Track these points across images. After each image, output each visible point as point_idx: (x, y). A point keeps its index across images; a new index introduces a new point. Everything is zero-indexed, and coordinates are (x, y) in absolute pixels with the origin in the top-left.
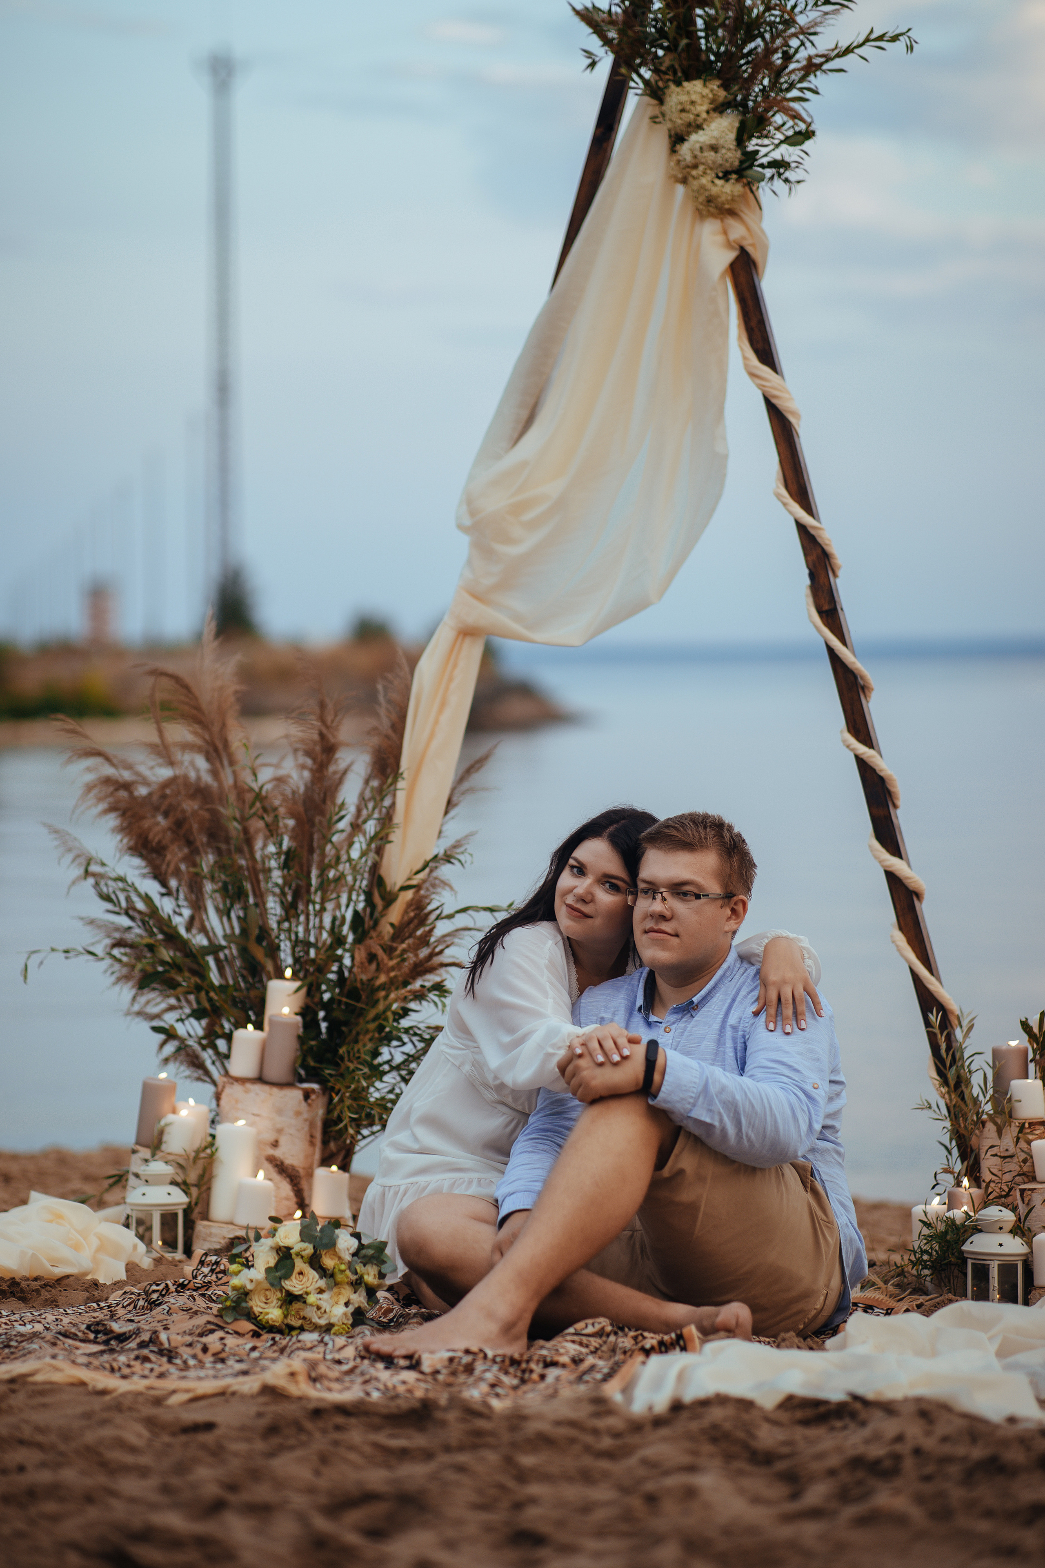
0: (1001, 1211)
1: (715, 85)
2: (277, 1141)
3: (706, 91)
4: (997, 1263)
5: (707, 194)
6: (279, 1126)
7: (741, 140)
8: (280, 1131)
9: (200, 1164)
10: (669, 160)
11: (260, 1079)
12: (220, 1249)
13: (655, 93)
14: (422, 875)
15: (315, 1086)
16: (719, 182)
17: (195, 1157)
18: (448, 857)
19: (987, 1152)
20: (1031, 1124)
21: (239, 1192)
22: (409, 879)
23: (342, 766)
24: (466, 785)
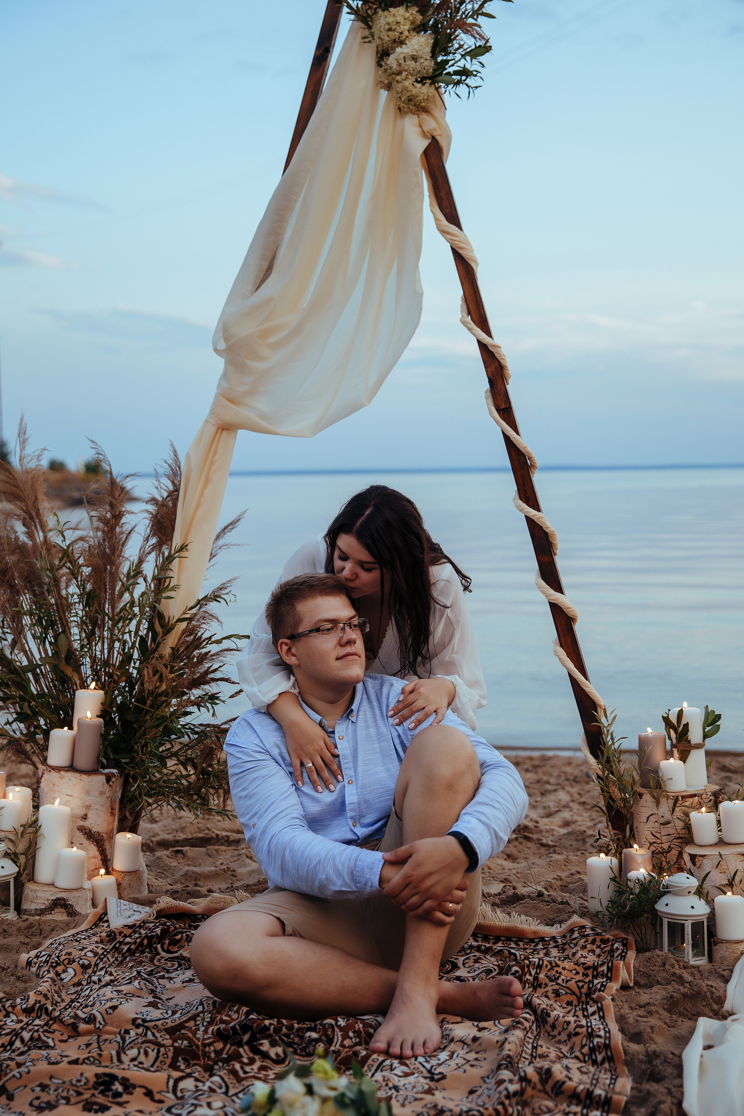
0: (688, 878)
1: (414, 10)
2: (86, 815)
3: (407, 15)
4: (690, 922)
5: (409, 94)
6: (87, 803)
7: (434, 55)
8: (88, 807)
9: (27, 837)
10: (376, 71)
11: (71, 768)
12: (45, 909)
13: (364, 20)
14: (194, 611)
15: (115, 771)
16: (418, 85)
17: (22, 833)
18: (215, 597)
19: (648, 818)
20: (683, 797)
21: (59, 860)
22: (184, 613)
23: (127, 528)
24: (220, 542)
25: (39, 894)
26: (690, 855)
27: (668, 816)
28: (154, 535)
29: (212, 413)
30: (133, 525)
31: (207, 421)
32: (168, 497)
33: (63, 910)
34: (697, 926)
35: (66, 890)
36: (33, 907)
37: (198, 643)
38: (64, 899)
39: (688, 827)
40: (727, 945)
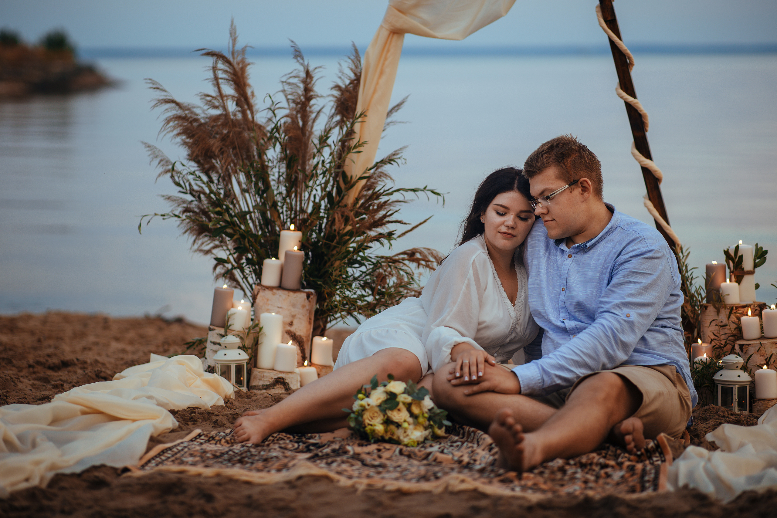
0: (736, 357)
2: (292, 322)
4: (737, 386)
6: (293, 314)
8: (294, 316)
9: (252, 336)
11: (280, 287)
12: (270, 385)
14: (372, 171)
15: (312, 291)
17: (248, 333)
18: (389, 160)
19: (711, 323)
20: (737, 308)
21: (277, 352)
22: (365, 173)
23: (316, 108)
24: (389, 120)
25: (265, 374)
26: (739, 345)
27: (725, 321)
28: (337, 114)
29: (385, 20)
30: (321, 106)
31: (382, 27)
32: (350, 84)
33: (282, 386)
34: (742, 389)
35: (283, 372)
36: (261, 383)
37: (377, 196)
38: (283, 379)
39: (739, 329)
40: (763, 402)
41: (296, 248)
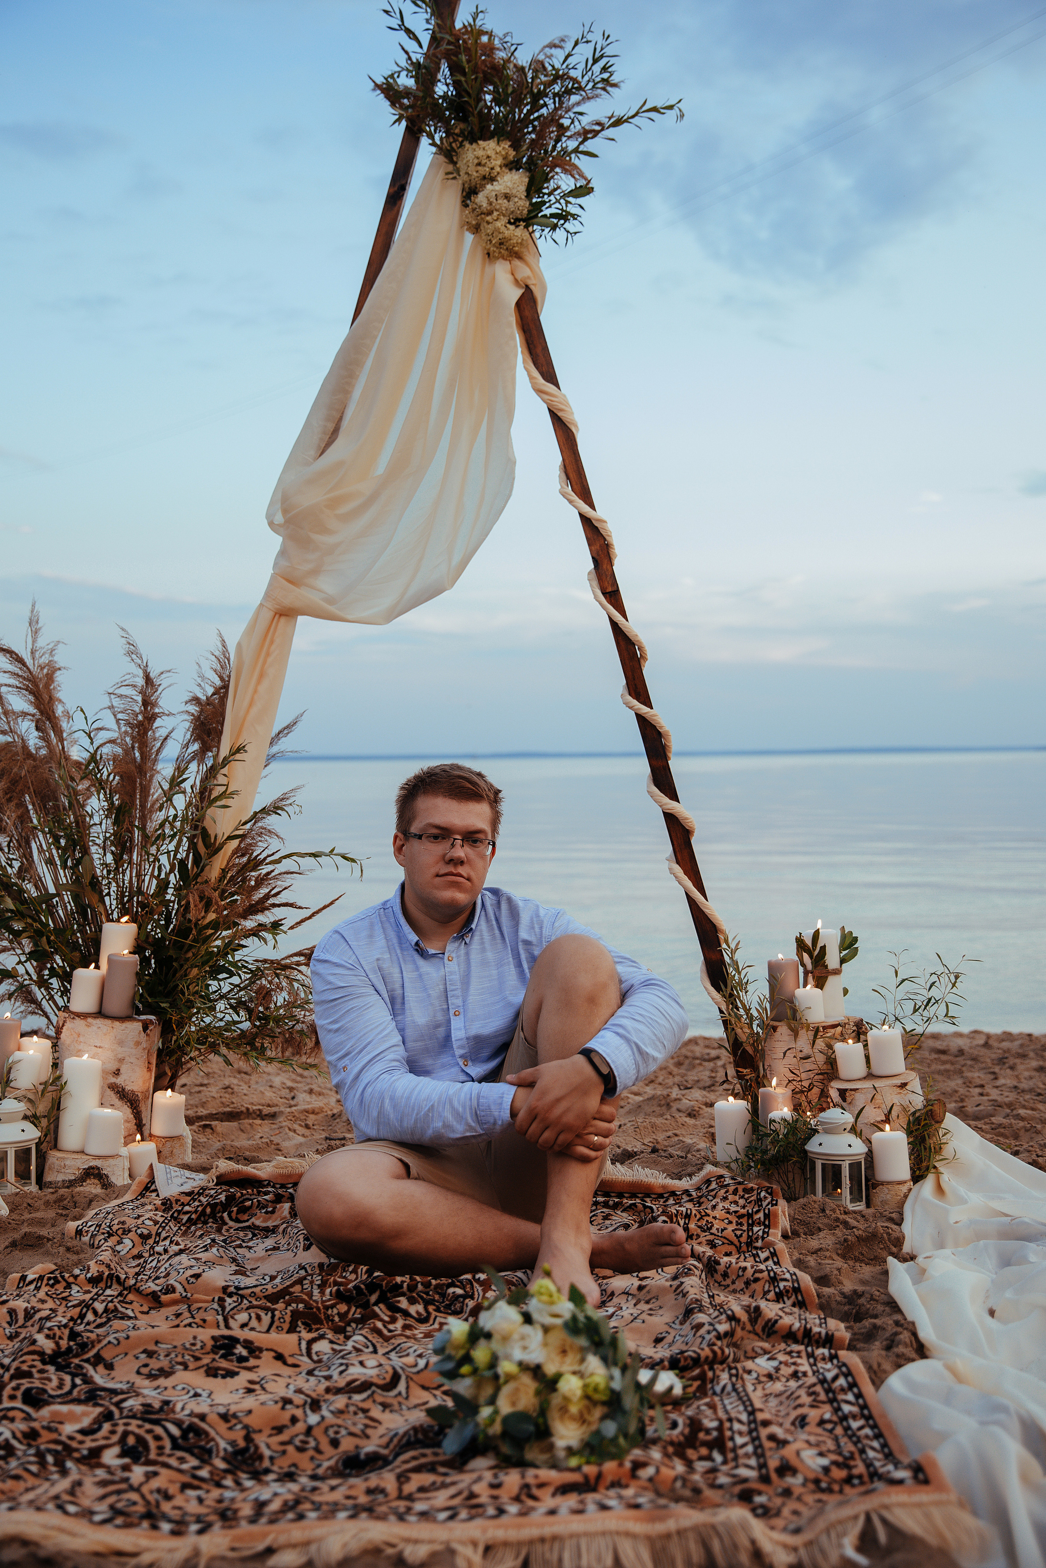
0: (840, 1114)
1: (506, 144)
2: (118, 1070)
3: (499, 149)
4: (847, 1162)
5: (501, 236)
6: (120, 1056)
7: (529, 196)
8: (121, 1060)
9: (49, 1096)
10: (462, 212)
11: (100, 1013)
12: (75, 1179)
13: (448, 153)
14: (248, 826)
15: (152, 1017)
16: (512, 227)
17: (43, 1091)
18: (275, 808)
19: (785, 1053)
20: (824, 1028)
21: (89, 1123)
22: (237, 829)
23: (161, 733)
24: (275, 749)
25: (68, 1163)
26: (837, 1090)
27: (807, 1050)
28: (195, 740)
29: (267, 595)
30: (170, 729)
31: (261, 605)
32: (213, 694)
33: (96, 1181)
34: (855, 1167)
35: (99, 1157)
36: (60, 1178)
37: (256, 864)
38: (98, 1168)
39: (832, 1062)
40: (889, 1186)
41: (126, 952)
